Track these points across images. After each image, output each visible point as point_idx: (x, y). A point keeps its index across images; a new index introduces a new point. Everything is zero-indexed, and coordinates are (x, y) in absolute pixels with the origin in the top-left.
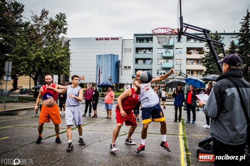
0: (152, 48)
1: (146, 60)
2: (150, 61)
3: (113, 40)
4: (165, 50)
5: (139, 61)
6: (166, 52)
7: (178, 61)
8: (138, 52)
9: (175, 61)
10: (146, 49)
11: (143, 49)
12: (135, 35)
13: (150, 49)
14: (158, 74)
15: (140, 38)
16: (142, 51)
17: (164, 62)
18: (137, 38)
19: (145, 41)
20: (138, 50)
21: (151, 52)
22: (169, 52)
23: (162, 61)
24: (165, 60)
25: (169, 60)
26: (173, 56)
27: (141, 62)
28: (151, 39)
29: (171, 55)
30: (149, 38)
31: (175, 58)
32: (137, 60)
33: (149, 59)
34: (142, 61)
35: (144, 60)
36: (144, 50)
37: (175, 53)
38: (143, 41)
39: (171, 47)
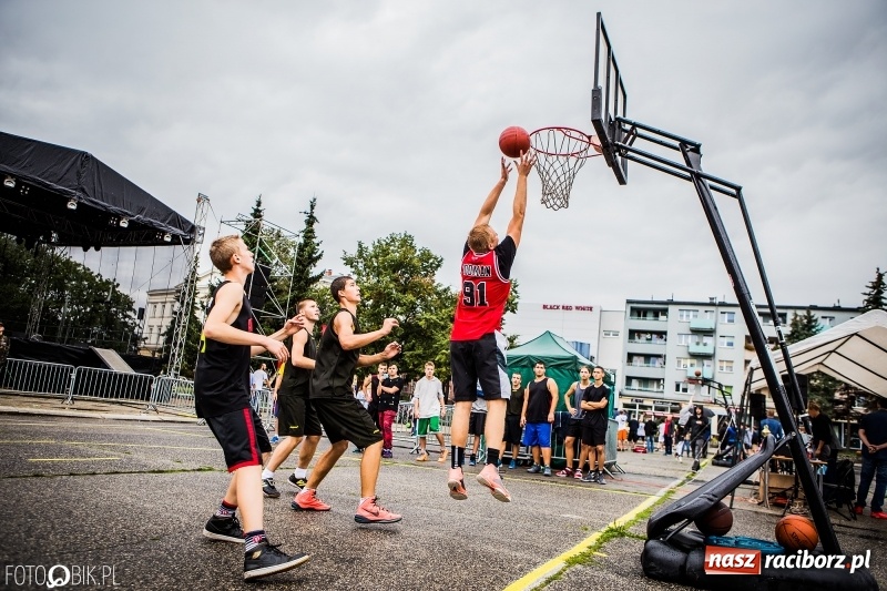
0: (665, 333)
1: (652, 359)
2: (661, 360)
3: (580, 311)
4: (696, 338)
5: (635, 358)
6: (698, 344)
7: (725, 364)
8: (634, 338)
9: (718, 364)
10: (652, 333)
11: (646, 332)
12: (629, 302)
13: (661, 334)
14: (678, 389)
15: (638, 310)
16: (644, 337)
17: (692, 365)
18: (632, 309)
19: (650, 317)
20: (633, 334)
21: (662, 341)
22: (705, 345)
23: (689, 362)
24: (695, 361)
25: (706, 362)
26: (712, 352)
27: (638, 361)
28: (665, 312)
29: (709, 350)
30: (659, 310)
31: (718, 357)
32: (630, 356)
33: (659, 356)
34: (642, 359)
35: (647, 357)
36: (649, 336)
37: (718, 346)
38: (645, 315)
39: (709, 333)
